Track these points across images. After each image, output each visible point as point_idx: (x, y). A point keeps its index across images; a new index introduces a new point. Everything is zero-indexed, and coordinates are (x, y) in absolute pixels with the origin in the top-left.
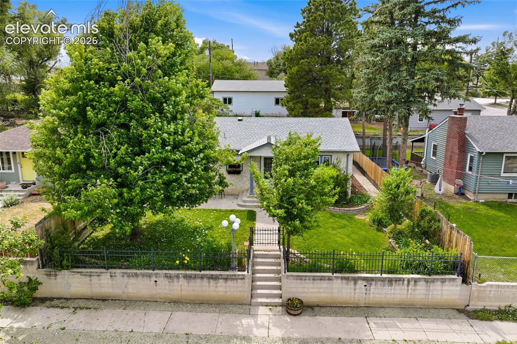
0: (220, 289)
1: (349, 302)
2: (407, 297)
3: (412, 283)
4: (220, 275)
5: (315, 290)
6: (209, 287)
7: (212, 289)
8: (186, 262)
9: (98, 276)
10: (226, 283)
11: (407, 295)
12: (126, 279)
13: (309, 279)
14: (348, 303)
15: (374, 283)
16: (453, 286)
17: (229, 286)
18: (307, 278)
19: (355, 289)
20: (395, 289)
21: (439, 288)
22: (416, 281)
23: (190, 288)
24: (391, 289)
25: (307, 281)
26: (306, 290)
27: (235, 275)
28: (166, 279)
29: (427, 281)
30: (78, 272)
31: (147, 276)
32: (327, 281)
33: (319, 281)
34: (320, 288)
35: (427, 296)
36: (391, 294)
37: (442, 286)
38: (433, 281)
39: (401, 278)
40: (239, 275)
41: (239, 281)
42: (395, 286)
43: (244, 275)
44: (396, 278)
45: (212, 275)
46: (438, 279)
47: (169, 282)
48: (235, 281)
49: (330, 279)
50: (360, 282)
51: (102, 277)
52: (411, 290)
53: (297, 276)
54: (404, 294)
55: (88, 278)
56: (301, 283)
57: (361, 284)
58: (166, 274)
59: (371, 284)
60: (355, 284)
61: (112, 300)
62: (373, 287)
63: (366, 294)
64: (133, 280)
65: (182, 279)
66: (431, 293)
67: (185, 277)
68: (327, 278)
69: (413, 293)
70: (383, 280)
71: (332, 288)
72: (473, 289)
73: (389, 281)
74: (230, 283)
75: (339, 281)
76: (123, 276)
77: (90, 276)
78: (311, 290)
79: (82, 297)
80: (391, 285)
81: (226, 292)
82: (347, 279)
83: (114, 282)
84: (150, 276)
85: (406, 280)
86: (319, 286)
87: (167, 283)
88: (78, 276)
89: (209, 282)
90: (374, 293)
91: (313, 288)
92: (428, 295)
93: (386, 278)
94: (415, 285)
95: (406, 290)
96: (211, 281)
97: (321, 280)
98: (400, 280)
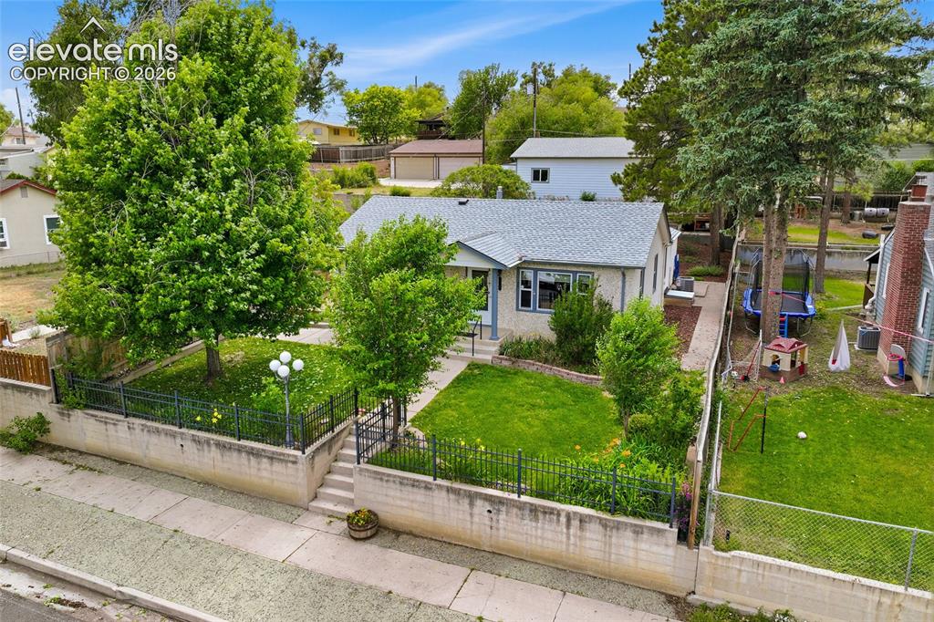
0: (265, 474)
1: (463, 537)
2: (568, 550)
3: (575, 523)
4: (263, 450)
5: (404, 504)
6: (250, 467)
7: (254, 471)
8: (215, 420)
9: (114, 424)
10: (271, 464)
11: (568, 545)
12: (145, 435)
13: (394, 482)
14: (460, 539)
15: (504, 509)
16: (658, 544)
17: (276, 472)
18: (391, 479)
19: (471, 515)
20: (543, 528)
21: (631, 544)
22: (583, 520)
23: (226, 466)
24: (536, 528)
25: (391, 484)
26: (390, 500)
27: (284, 455)
28: (194, 444)
29: (605, 525)
30: (92, 416)
31: (171, 435)
32: (422, 491)
33: (410, 489)
34: (412, 501)
35: (607, 555)
36: (536, 537)
37: (636, 541)
38: (618, 526)
39: (553, 509)
40: (289, 455)
41: (290, 465)
42: (544, 523)
43: (296, 456)
44: (544, 507)
45: (252, 449)
46: (626, 524)
47: (198, 450)
48: (284, 465)
49: (427, 487)
50: (479, 503)
51: (119, 427)
52: (575, 536)
53: (375, 472)
54: (561, 542)
55: (103, 426)
56: (382, 486)
57: (481, 506)
58: (193, 435)
59: (499, 510)
60: (471, 504)
61: (132, 465)
62: (502, 516)
63: (491, 527)
64: (154, 439)
65: (213, 448)
66: (613, 550)
67: (218, 444)
68: (423, 485)
69: (578, 543)
70: (521, 506)
71: (433, 505)
72: (703, 558)
73: (531, 511)
74: (278, 467)
75: (444, 494)
76: (143, 430)
77: (106, 423)
78: (399, 502)
79: (99, 454)
80: (537, 520)
81: (273, 481)
82: (457, 492)
83: (133, 437)
84: (173, 435)
85: (563, 514)
86: (411, 497)
87: (196, 451)
88: (92, 420)
89: (249, 460)
90: (505, 529)
91: (402, 499)
92: (610, 554)
93: (526, 503)
94: (581, 528)
95: (564, 536)
96: (252, 458)
97: (413, 486)
98: (551, 511)
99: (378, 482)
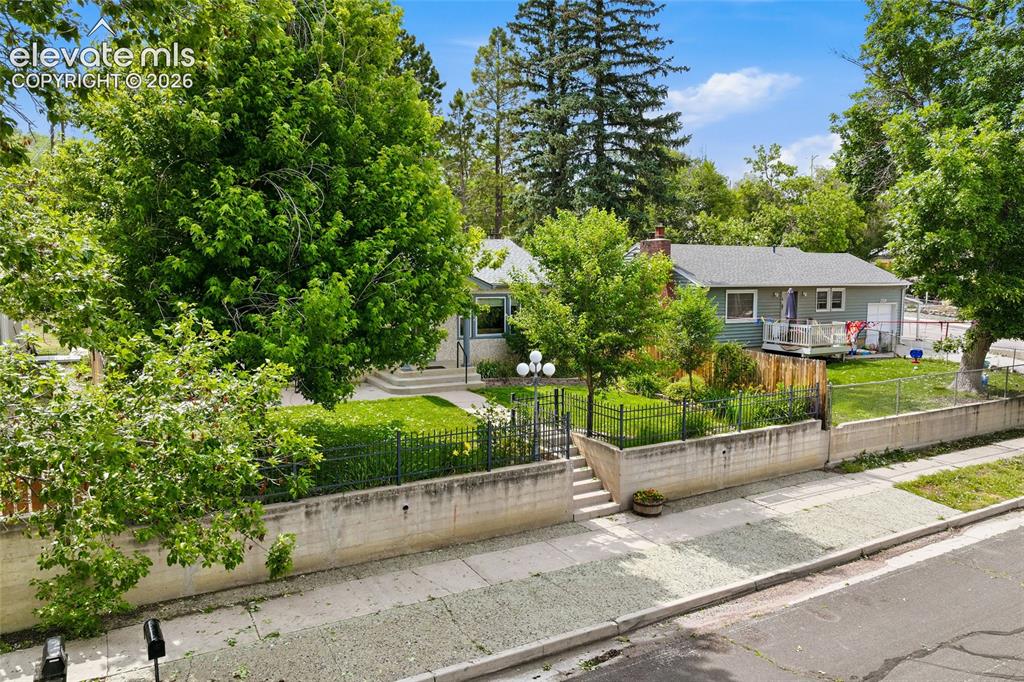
1: (705, 484)
2: (769, 462)
3: (774, 438)
4: (525, 470)
5: (664, 473)
6: (507, 499)
7: (511, 502)
9: (277, 518)
10: (535, 484)
11: (769, 458)
12: (341, 515)
13: (656, 454)
14: (704, 488)
15: (733, 445)
16: (813, 434)
17: (540, 491)
18: (654, 452)
20: (756, 451)
21: (801, 440)
22: (778, 433)
23: (472, 510)
24: (752, 453)
25: (655, 458)
26: (653, 475)
27: (550, 466)
28: (427, 498)
29: (788, 432)
31: (388, 499)
32: (678, 454)
33: (669, 455)
34: (669, 468)
35: (789, 456)
36: (752, 461)
37: (803, 437)
38: (795, 430)
39: (762, 432)
40: (556, 465)
41: (557, 476)
42: (757, 447)
44: (757, 433)
45: (512, 473)
46: (799, 426)
47: (432, 504)
48: (551, 478)
50: (717, 448)
51: (286, 520)
52: (773, 448)
53: (641, 451)
54: (766, 457)
56: (646, 463)
57: (720, 448)
58: (427, 486)
59: (730, 448)
60: (712, 451)
61: (306, 574)
62: (733, 452)
63: (725, 466)
64: (357, 515)
65: (457, 493)
66: (793, 450)
67: (464, 486)
68: (679, 448)
69: (775, 453)
70: (742, 438)
71: (685, 464)
72: (832, 435)
73: (749, 440)
74: (543, 484)
75: (694, 450)
76: (336, 509)
78: (659, 474)
80: (753, 445)
81: (535, 504)
82: (703, 444)
83: (314, 527)
84: (393, 498)
87: (428, 507)
90: (733, 463)
91: (662, 469)
92: (791, 454)
93: (746, 434)
94: (777, 441)
95: (768, 451)
96: (510, 485)
97: (662, 453)
98: (762, 434)
99: (643, 460)
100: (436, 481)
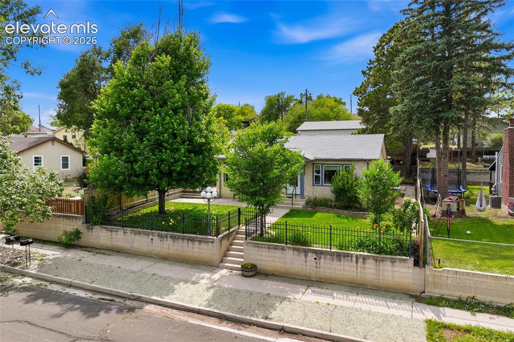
0: (196, 250)
1: (301, 274)
2: (357, 275)
3: (361, 260)
4: (196, 238)
5: (270, 259)
6: (188, 247)
7: (190, 249)
8: (171, 224)
9: (116, 231)
10: (200, 244)
11: (357, 273)
12: (133, 236)
13: (265, 247)
15: (323, 256)
16: (404, 267)
17: (202, 248)
18: (264, 246)
19: (306, 261)
20: (344, 265)
21: (390, 268)
22: (365, 258)
23: (175, 248)
24: (340, 265)
25: (264, 249)
26: (263, 258)
27: (207, 238)
28: (159, 238)
29: (376, 260)
30: (105, 228)
31: (146, 234)
32: (280, 251)
33: (273, 250)
34: (274, 257)
35: (378, 277)
36: (340, 270)
37: (392, 266)
38: (383, 260)
39: (349, 254)
40: (210, 239)
41: (210, 244)
42: (344, 262)
43: (213, 239)
44: (344, 253)
45: (190, 237)
46: (387, 258)
47: (161, 241)
48: (207, 244)
49: (283, 249)
50: (310, 254)
51: (119, 233)
52: (360, 267)
53: (255, 243)
54: (353, 271)
55: (109, 233)
56: (259, 251)
57: (311, 256)
58: (159, 234)
59: (320, 257)
60: (306, 256)
61: (124, 252)
62: (322, 260)
63: (316, 267)
64: (137, 237)
65: (169, 239)
66: (381, 273)
67: (172, 237)
68: (281, 248)
69: (362, 271)
70: (332, 254)
71: (285, 258)
72: (428, 273)
73: (337, 256)
74: (203, 245)
75: (291, 251)
76: (131, 233)
77: (112, 231)
78: (267, 259)
79: (106, 248)
80: (340, 260)
81: (200, 254)
82: (298, 250)
83: (126, 237)
84: (148, 234)
85: (354, 256)
86: (274, 255)
87: (159, 241)
88: (104, 231)
89: (188, 243)
90: (323, 267)
91: (268, 256)
92: (379, 275)
93: (334, 252)
94: (364, 263)
95: (355, 268)
96: (189, 242)
97: (275, 249)
98: (348, 255)
99: (256, 248)
100: (162, 232)
